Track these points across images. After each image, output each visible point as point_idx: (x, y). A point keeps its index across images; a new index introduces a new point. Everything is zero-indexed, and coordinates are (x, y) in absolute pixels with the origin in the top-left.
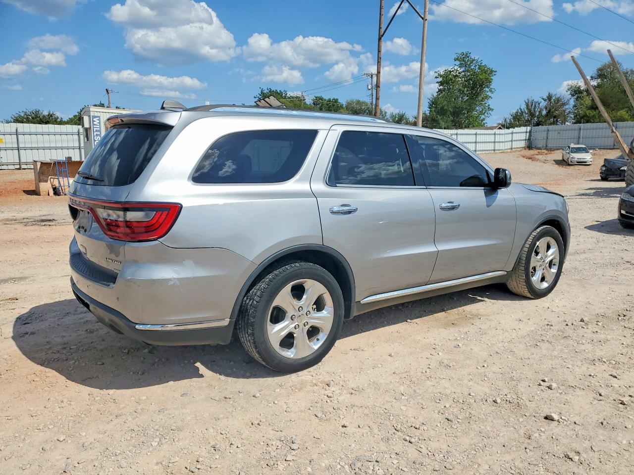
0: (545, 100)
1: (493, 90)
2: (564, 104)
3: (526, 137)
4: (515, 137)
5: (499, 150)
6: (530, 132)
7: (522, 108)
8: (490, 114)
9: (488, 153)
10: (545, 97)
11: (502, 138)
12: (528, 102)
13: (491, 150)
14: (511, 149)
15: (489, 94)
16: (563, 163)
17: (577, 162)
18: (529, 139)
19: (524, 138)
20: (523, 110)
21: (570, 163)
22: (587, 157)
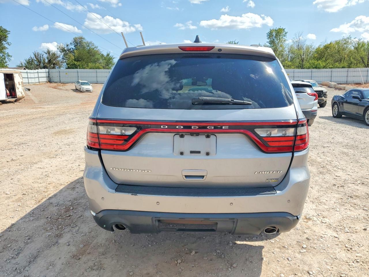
0: (46, 53)
1: (10, 44)
2: (58, 57)
3: (46, 75)
4: (40, 75)
5: (32, 83)
6: (49, 72)
7: (32, 57)
8: (10, 59)
9: (26, 85)
10: (46, 52)
11: (32, 75)
12: (35, 54)
13: (27, 83)
14: (39, 82)
15: (6, 46)
16: (77, 90)
17: (86, 90)
18: (49, 77)
19: (46, 76)
20: (33, 58)
21: (82, 91)
22: (90, 87)
